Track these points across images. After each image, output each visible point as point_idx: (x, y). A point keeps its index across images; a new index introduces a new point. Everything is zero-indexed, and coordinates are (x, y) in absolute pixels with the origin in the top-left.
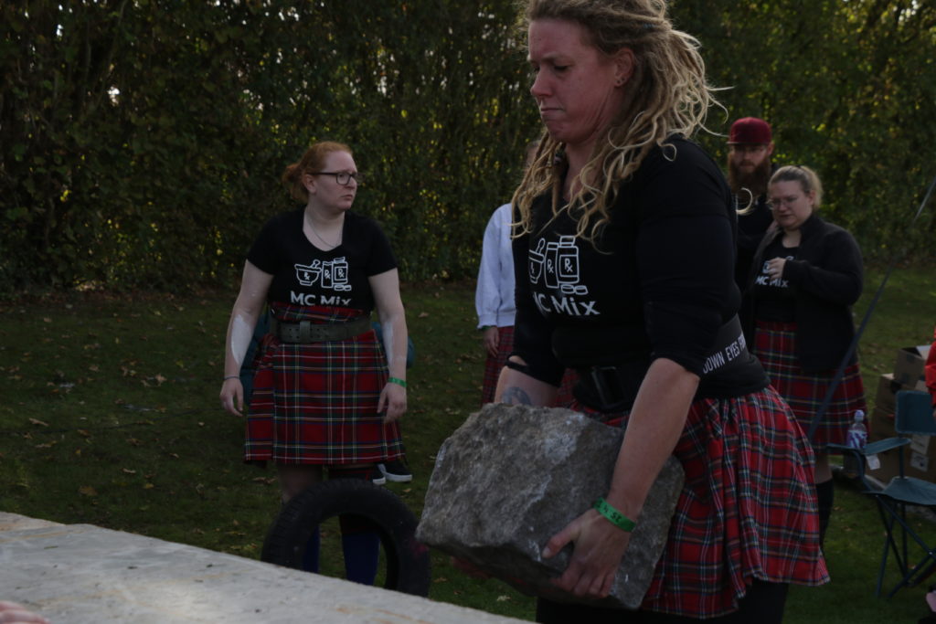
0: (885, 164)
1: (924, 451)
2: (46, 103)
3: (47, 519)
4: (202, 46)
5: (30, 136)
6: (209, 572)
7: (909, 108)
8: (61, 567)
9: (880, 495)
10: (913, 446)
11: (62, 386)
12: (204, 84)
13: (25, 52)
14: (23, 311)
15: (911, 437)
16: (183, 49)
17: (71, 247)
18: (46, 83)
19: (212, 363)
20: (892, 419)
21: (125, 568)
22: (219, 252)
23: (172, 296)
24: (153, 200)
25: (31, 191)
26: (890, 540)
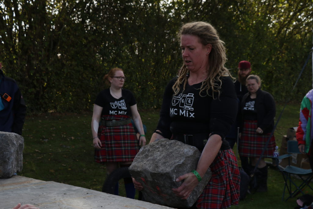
0: (283, 74)
1: (295, 158)
2: (40, 58)
3: (40, 180)
4: (85, 41)
5: (35, 68)
6: (87, 195)
7: (290, 57)
8: (45, 194)
9: (283, 171)
10: (293, 157)
11: (44, 140)
12: (85, 52)
13: (34, 43)
14: (33, 119)
15: (292, 154)
16: (79, 42)
17: (47, 100)
18: (40, 53)
19: (88, 133)
20: (286, 149)
21: (63, 194)
22: (90, 101)
23: (76, 114)
24: (71, 86)
25: (35, 83)
26: (286, 184)
